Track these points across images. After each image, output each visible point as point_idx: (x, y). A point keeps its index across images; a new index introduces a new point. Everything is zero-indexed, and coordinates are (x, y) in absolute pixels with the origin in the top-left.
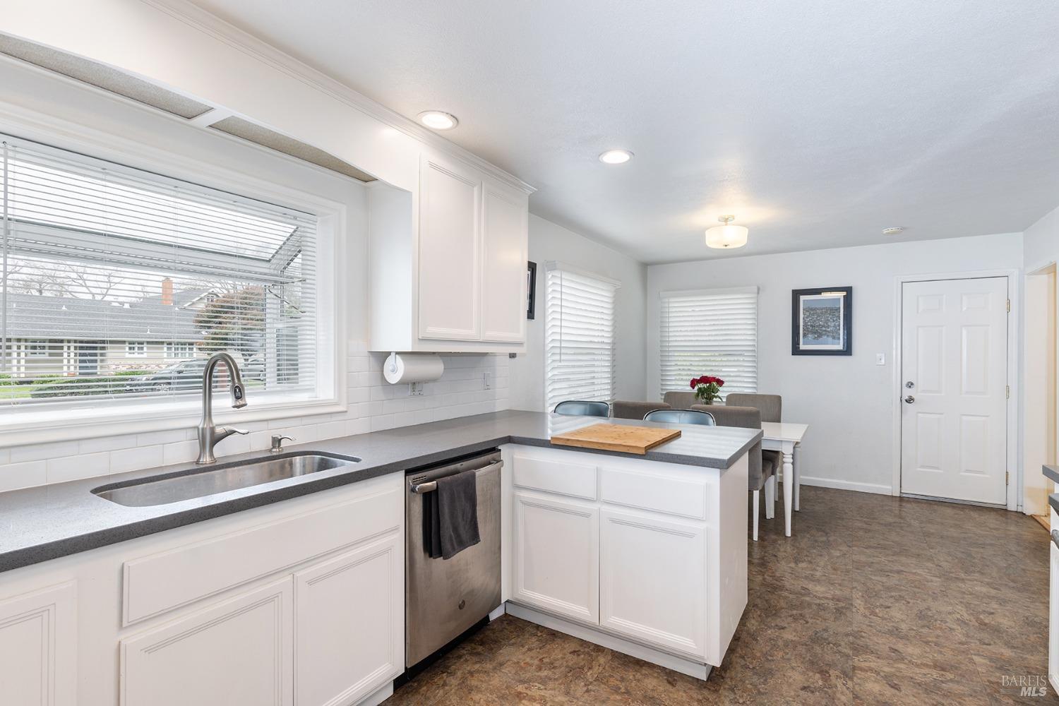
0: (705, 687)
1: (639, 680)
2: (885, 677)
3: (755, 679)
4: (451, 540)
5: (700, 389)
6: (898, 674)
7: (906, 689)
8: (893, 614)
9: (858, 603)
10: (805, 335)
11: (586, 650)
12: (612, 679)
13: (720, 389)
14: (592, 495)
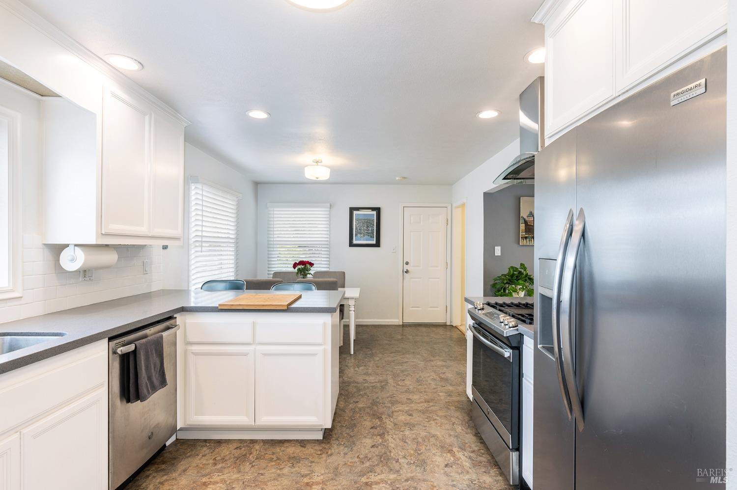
0: (322, 443)
1: (283, 451)
2: (406, 412)
3: (348, 431)
4: (147, 386)
5: (299, 269)
6: (411, 409)
7: (415, 414)
8: (406, 383)
9: (391, 381)
10: (356, 235)
11: (245, 444)
12: (266, 455)
13: (312, 268)
14: (250, 340)
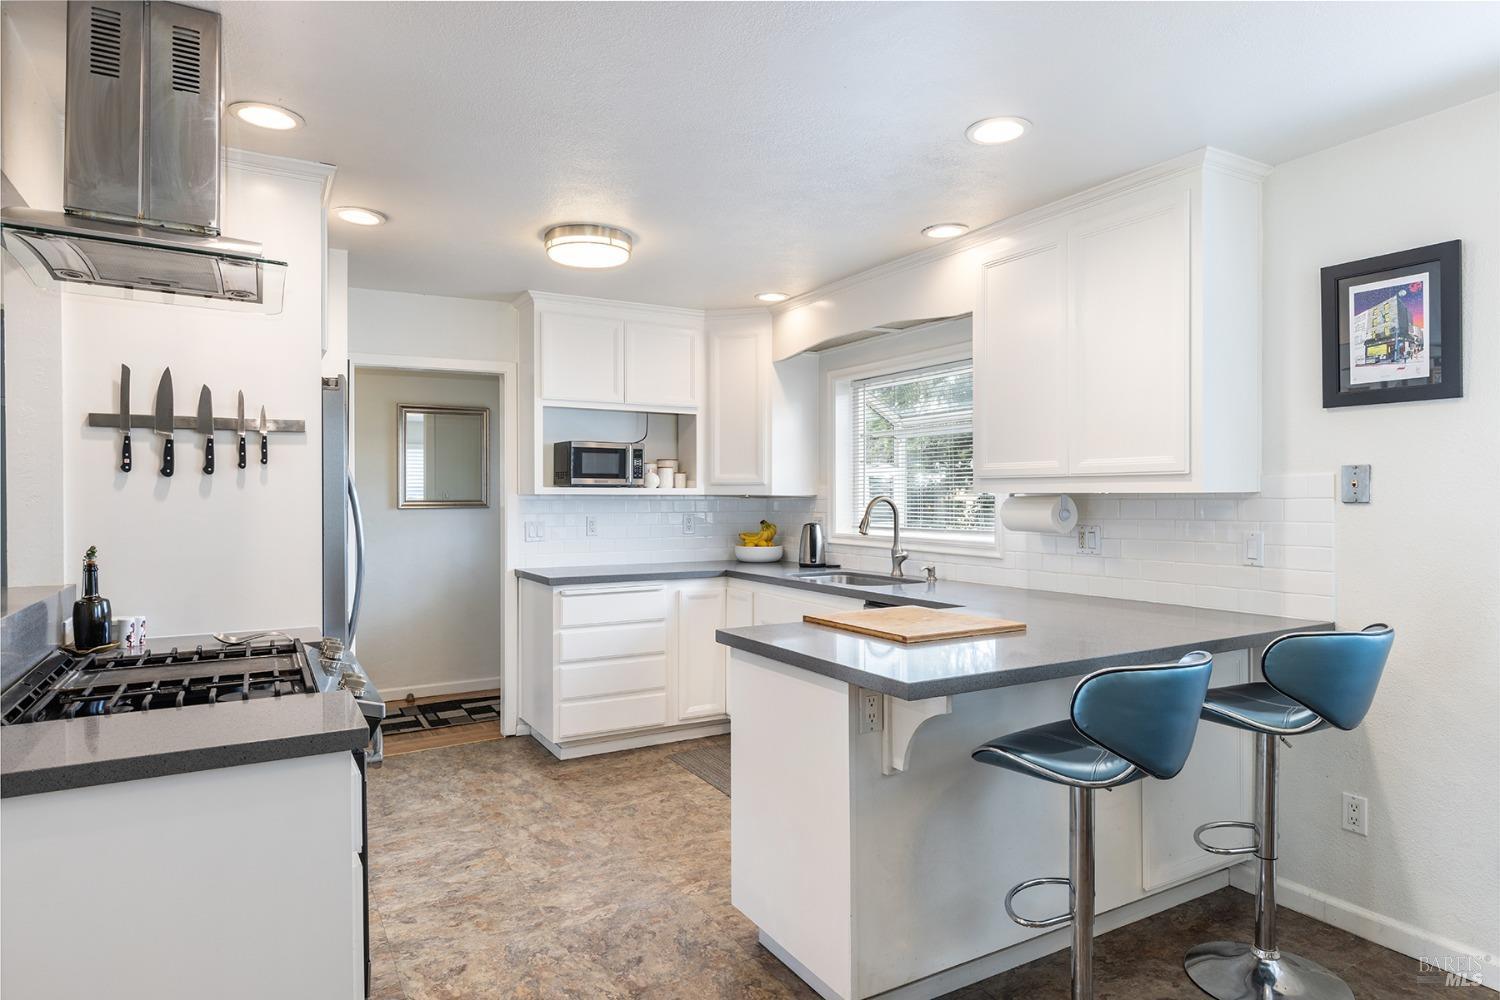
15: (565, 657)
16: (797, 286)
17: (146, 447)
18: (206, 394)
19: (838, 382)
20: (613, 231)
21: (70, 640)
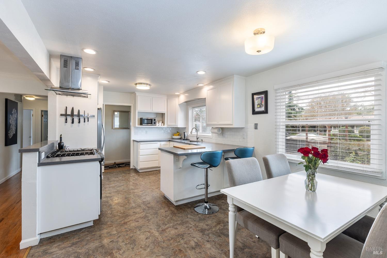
15: (141, 155)
16: (182, 92)
17: (69, 119)
18: (79, 111)
19: (190, 108)
20: (147, 84)
21: (58, 148)
